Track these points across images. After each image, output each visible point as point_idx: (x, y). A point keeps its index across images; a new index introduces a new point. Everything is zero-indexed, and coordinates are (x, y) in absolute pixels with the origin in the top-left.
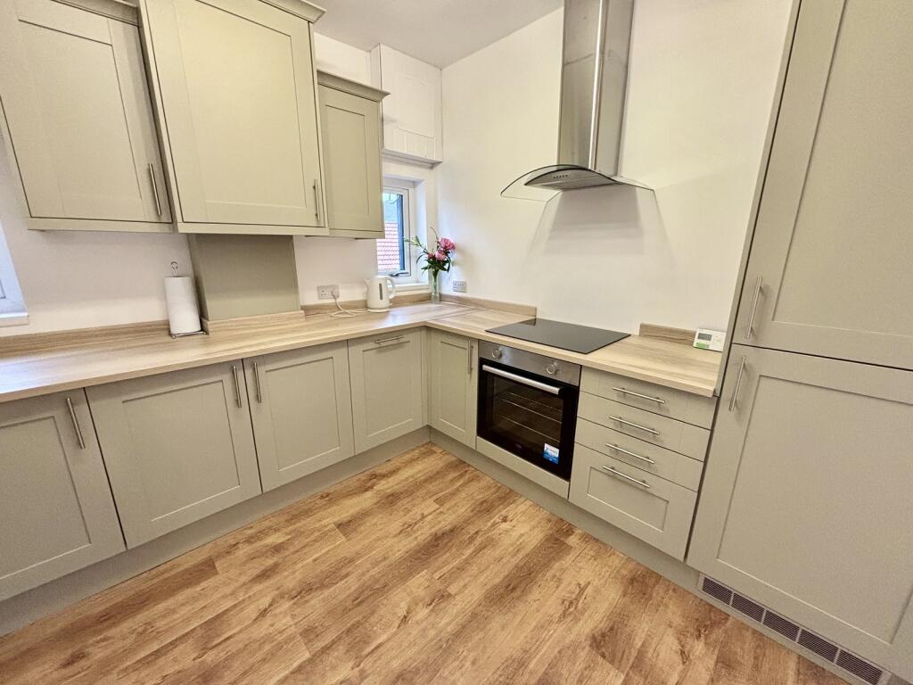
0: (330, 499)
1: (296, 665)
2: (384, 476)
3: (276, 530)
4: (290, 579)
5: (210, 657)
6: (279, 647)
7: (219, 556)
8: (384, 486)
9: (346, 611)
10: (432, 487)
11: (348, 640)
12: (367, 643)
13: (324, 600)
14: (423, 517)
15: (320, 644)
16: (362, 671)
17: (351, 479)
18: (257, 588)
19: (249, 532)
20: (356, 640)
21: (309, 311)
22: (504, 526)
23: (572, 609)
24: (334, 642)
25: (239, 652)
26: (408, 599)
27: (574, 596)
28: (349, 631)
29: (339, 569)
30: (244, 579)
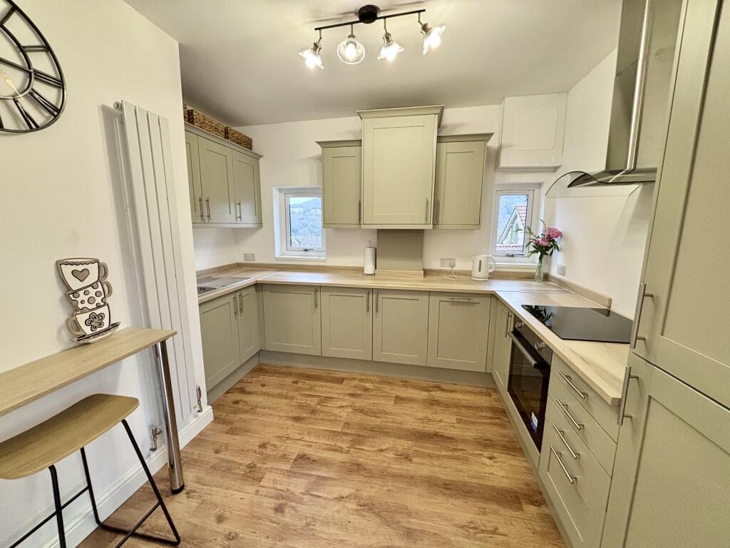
0: (406, 384)
1: (334, 430)
2: (443, 390)
3: (372, 382)
4: (359, 403)
5: (319, 407)
6: (335, 420)
7: (348, 379)
8: (438, 395)
9: (365, 429)
10: (463, 411)
11: (355, 437)
12: (360, 445)
13: (362, 419)
14: (441, 421)
15: (347, 431)
16: (348, 451)
17: (425, 381)
18: (347, 398)
19: (363, 377)
20: (358, 440)
21: (427, 273)
22: (487, 461)
23: (471, 530)
24: (350, 434)
25: (325, 412)
26: (392, 445)
27: (483, 528)
28: (359, 435)
29: (378, 413)
30: (347, 392)
